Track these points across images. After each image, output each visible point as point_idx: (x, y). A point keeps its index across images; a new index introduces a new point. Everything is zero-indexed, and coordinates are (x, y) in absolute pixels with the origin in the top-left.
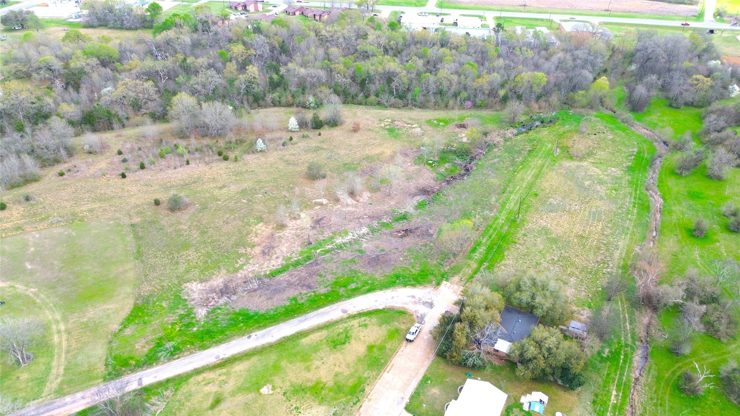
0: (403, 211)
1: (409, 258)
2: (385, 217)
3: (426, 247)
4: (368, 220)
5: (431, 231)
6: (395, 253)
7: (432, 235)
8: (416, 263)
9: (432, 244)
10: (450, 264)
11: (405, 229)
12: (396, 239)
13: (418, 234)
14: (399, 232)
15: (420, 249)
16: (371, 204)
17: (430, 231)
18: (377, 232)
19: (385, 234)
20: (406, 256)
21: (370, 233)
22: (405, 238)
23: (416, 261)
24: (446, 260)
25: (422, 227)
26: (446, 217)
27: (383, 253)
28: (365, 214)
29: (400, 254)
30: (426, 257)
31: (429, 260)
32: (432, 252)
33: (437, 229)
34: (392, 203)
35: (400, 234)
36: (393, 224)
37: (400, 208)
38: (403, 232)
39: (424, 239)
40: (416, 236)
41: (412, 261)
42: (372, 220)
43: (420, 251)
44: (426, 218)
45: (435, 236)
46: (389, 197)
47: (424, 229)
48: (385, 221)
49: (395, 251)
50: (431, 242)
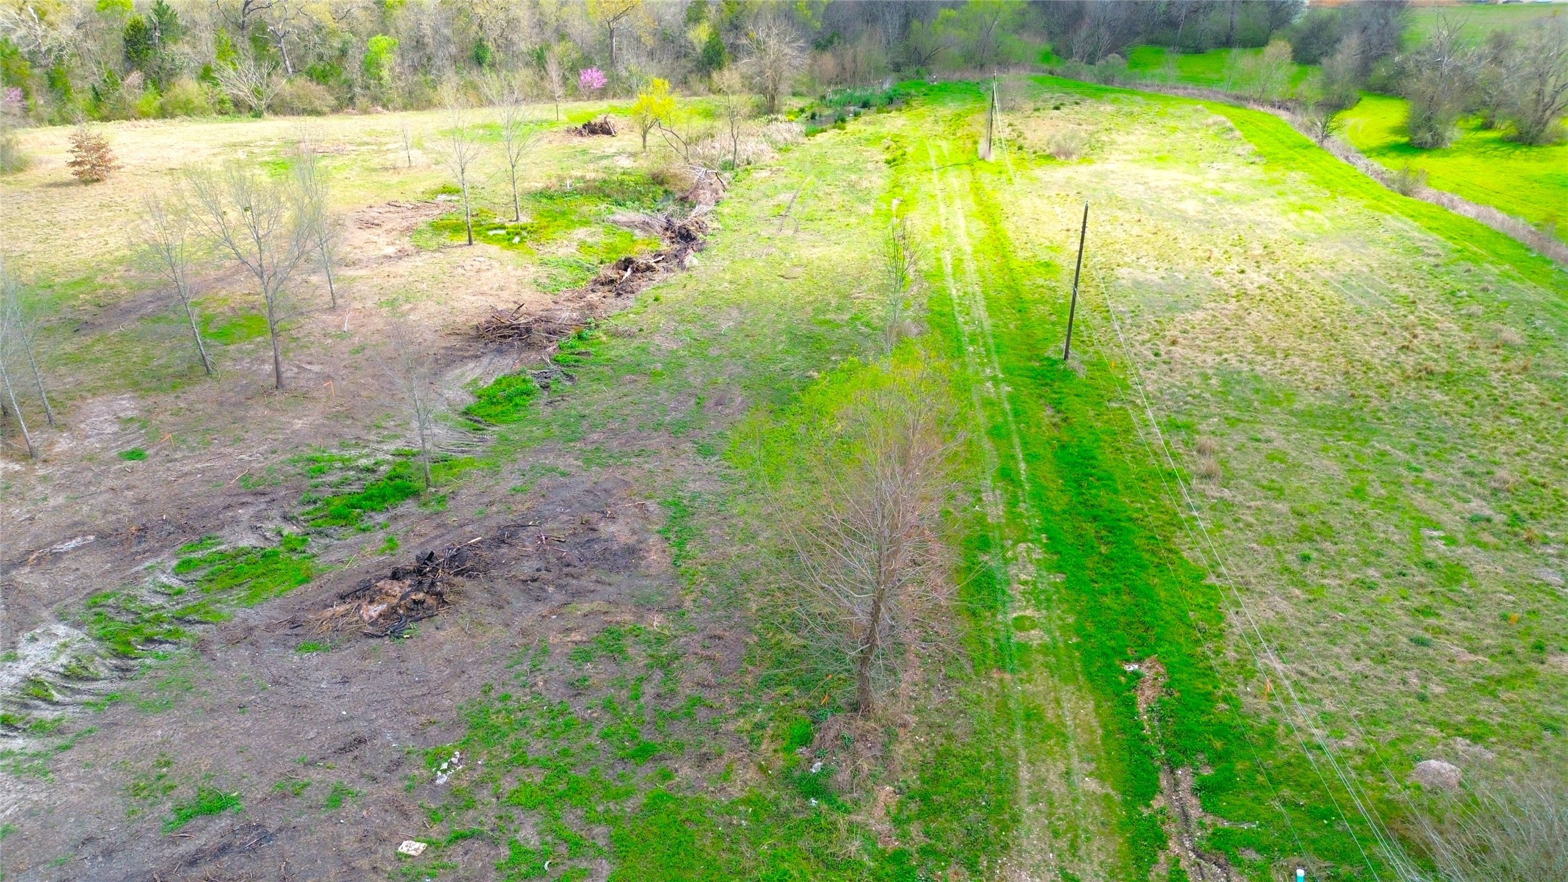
0: (384, 453)
1: (484, 817)
2: (244, 513)
3: (615, 654)
4: (95, 564)
5: (617, 532)
6: (339, 795)
7: (631, 551)
8: (577, 848)
9: (656, 622)
10: (885, 758)
11: (408, 560)
12: (348, 658)
13: (527, 568)
14: (364, 591)
15: (577, 688)
16: (136, 455)
17: (606, 529)
18: (172, 638)
19: (245, 636)
20: (460, 800)
21: (102, 667)
22: (422, 629)
23: (570, 823)
24: (836, 725)
25: (543, 519)
26: (677, 431)
27: (207, 835)
28: (76, 528)
29: (393, 788)
30: (645, 754)
31: (686, 771)
32: (687, 690)
33: (652, 506)
34: (298, 424)
35: (374, 610)
36: (315, 545)
37: (359, 442)
38: (397, 588)
39: (579, 594)
40: (511, 593)
41: (529, 835)
42: (133, 559)
43: (578, 708)
44: (549, 460)
45: (655, 557)
46: (279, 397)
47: (558, 526)
48: (247, 541)
49: (339, 773)
50: (644, 606)
